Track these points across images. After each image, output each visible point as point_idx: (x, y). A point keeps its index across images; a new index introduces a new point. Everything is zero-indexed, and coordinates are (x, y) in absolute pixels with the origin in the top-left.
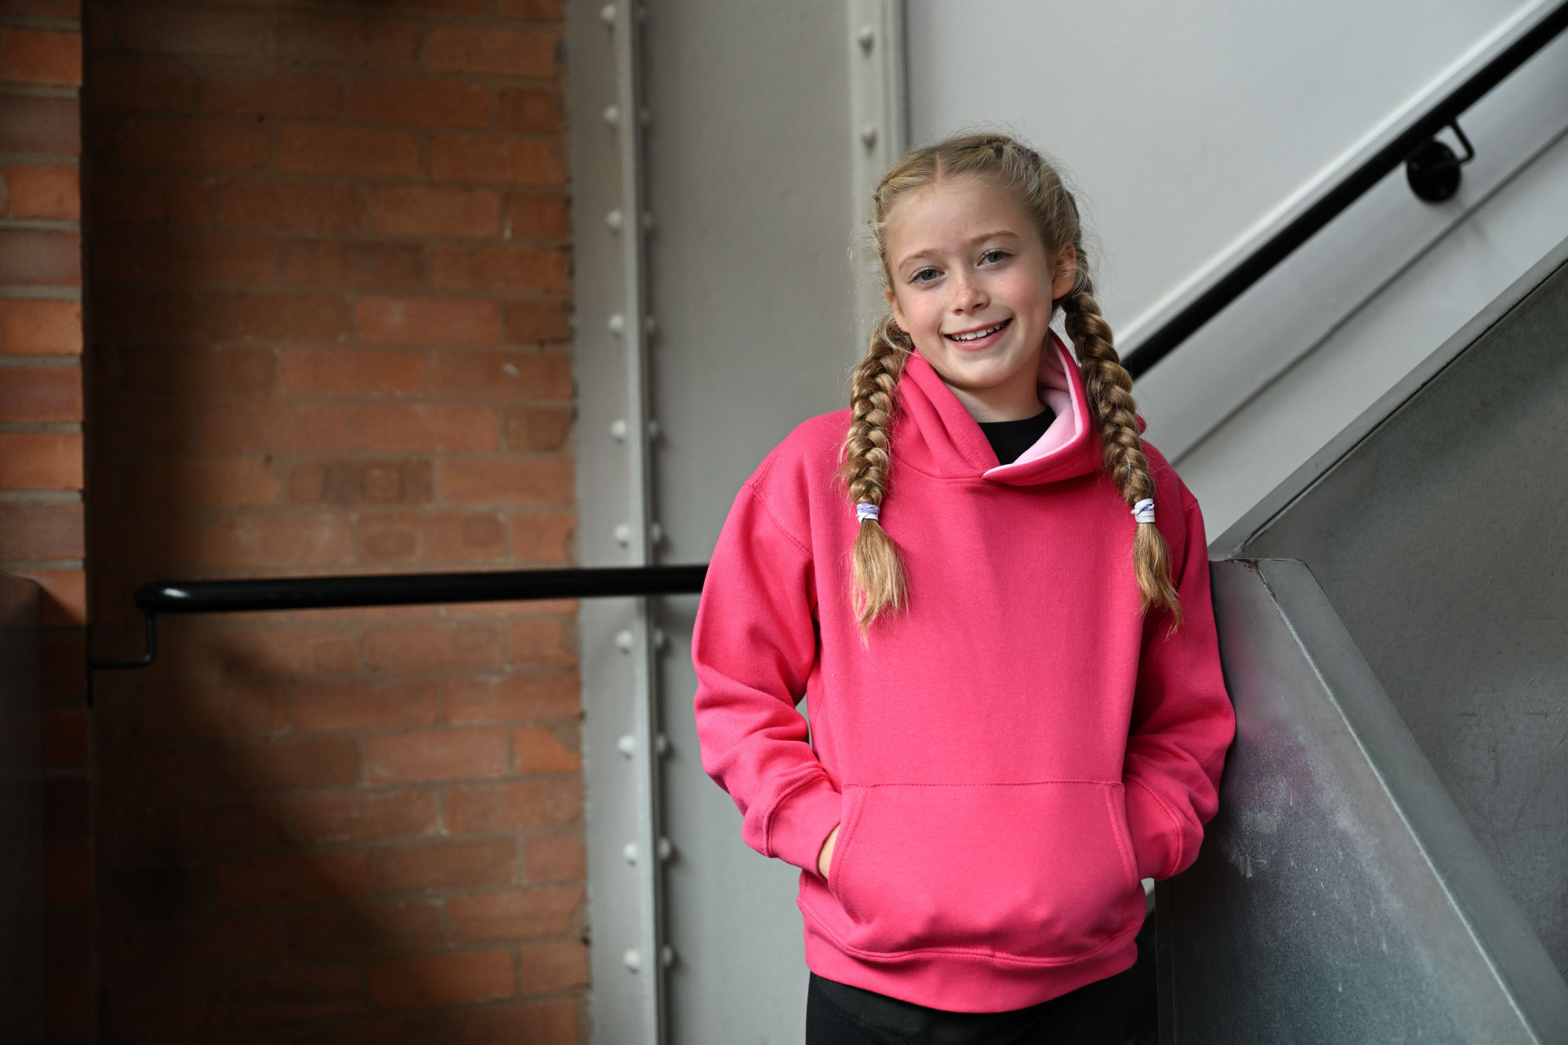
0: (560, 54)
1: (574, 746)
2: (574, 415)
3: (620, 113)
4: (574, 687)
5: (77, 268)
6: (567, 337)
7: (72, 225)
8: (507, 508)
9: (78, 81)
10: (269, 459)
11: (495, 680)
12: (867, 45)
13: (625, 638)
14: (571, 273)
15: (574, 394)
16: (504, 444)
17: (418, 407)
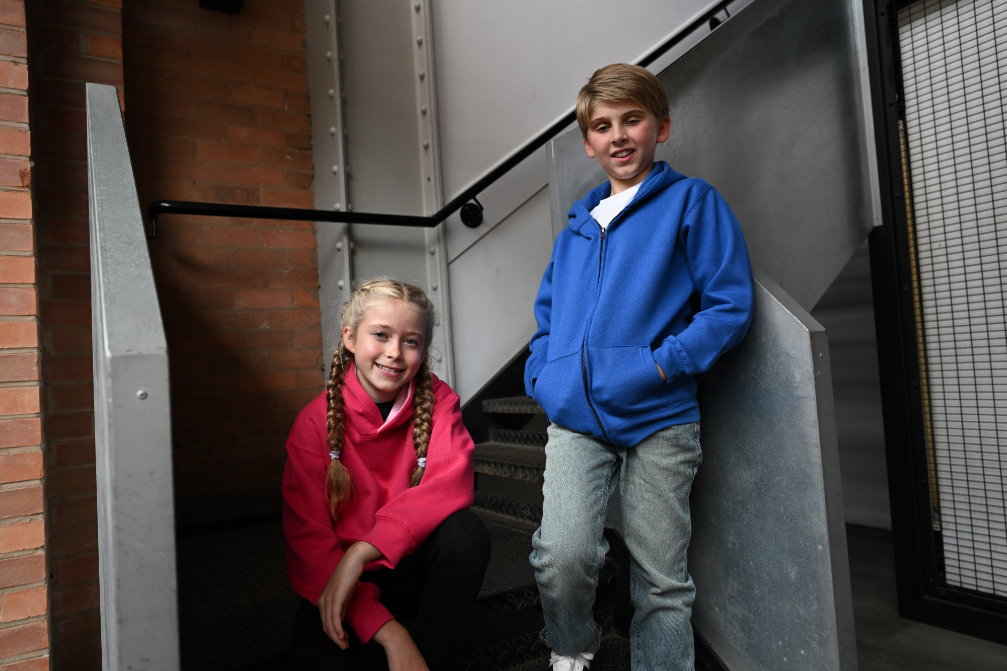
0: (304, 44)
1: (316, 298)
2: (313, 177)
3: (332, 53)
4: (316, 277)
5: (122, 79)
6: (310, 148)
7: (119, 61)
9: (120, 6)
10: (194, 183)
11: (286, 272)
12: (420, 43)
13: (339, 245)
14: (311, 125)
15: (313, 169)
16: (287, 184)
17: (253, 168)
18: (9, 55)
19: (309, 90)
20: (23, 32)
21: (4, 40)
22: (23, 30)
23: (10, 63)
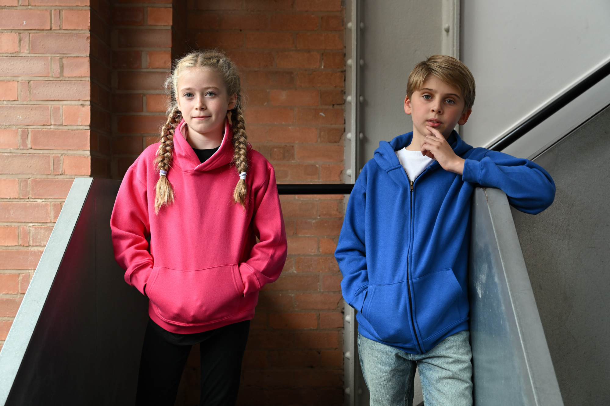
0: (343, 2)
2: (345, 131)
3: (353, 25)
6: (343, 103)
7: (168, 70)
8: (319, 162)
9: (171, 24)
11: (314, 221)
14: (345, 80)
15: (345, 123)
16: (319, 140)
17: (290, 128)
18: (79, 100)
19: (345, 47)
20: (88, 81)
21: (76, 89)
22: (88, 79)
23: (80, 106)
